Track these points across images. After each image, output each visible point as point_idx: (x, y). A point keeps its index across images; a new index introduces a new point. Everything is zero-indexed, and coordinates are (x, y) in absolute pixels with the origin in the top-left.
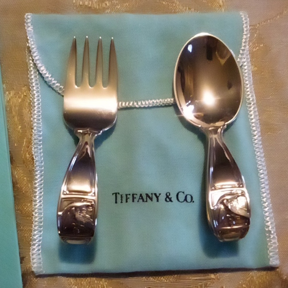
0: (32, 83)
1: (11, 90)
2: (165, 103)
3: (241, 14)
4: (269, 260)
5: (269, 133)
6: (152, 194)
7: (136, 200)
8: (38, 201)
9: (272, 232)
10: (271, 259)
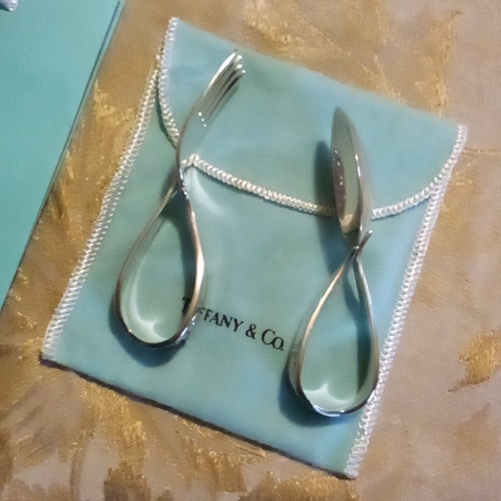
0: (141, 111)
1: (111, 105)
2: (304, 207)
3: (459, 128)
4: (346, 466)
5: (423, 304)
6: (231, 318)
7: (208, 319)
8: (84, 267)
9: (366, 433)
10: (348, 466)
